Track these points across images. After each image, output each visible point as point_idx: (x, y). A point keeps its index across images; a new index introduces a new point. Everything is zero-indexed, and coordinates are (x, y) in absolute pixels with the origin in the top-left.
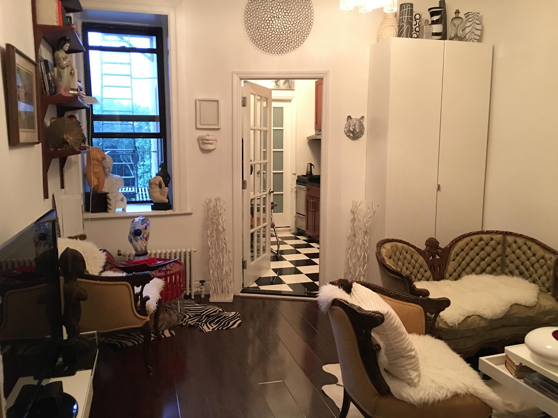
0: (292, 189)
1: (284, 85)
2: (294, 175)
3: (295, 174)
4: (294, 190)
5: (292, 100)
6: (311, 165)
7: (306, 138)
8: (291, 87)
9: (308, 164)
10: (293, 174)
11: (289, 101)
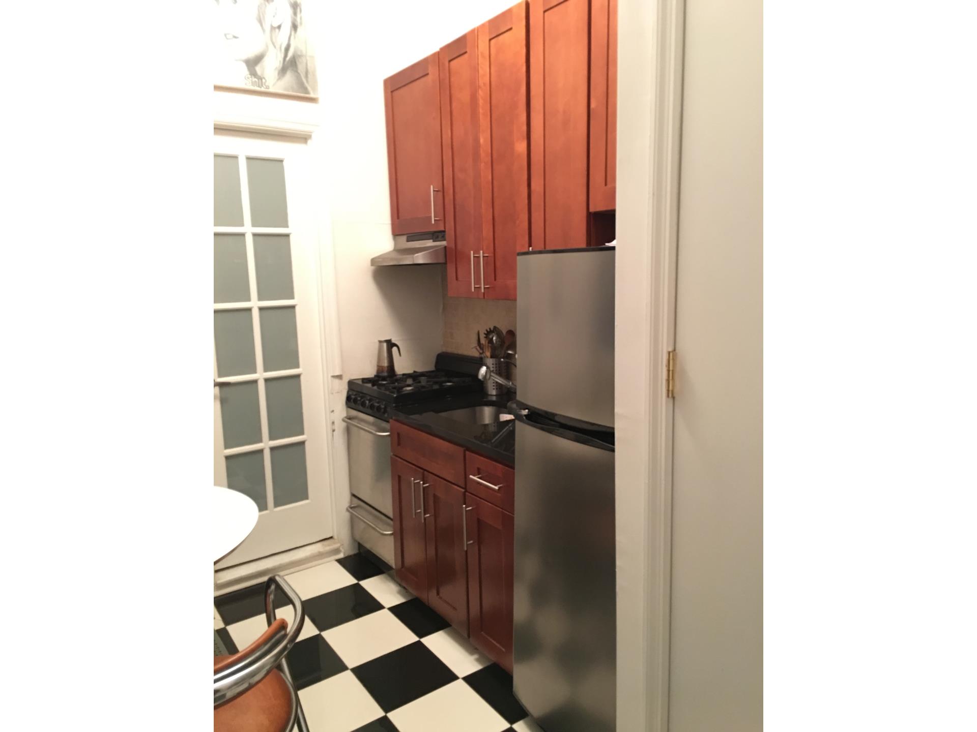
0: (333, 423)
1: (279, 79)
2: (337, 381)
3: (340, 377)
4: (340, 426)
5: (313, 136)
6: (390, 344)
7: (369, 263)
8: (306, 90)
9: (380, 342)
10: (333, 377)
11: (303, 138)
